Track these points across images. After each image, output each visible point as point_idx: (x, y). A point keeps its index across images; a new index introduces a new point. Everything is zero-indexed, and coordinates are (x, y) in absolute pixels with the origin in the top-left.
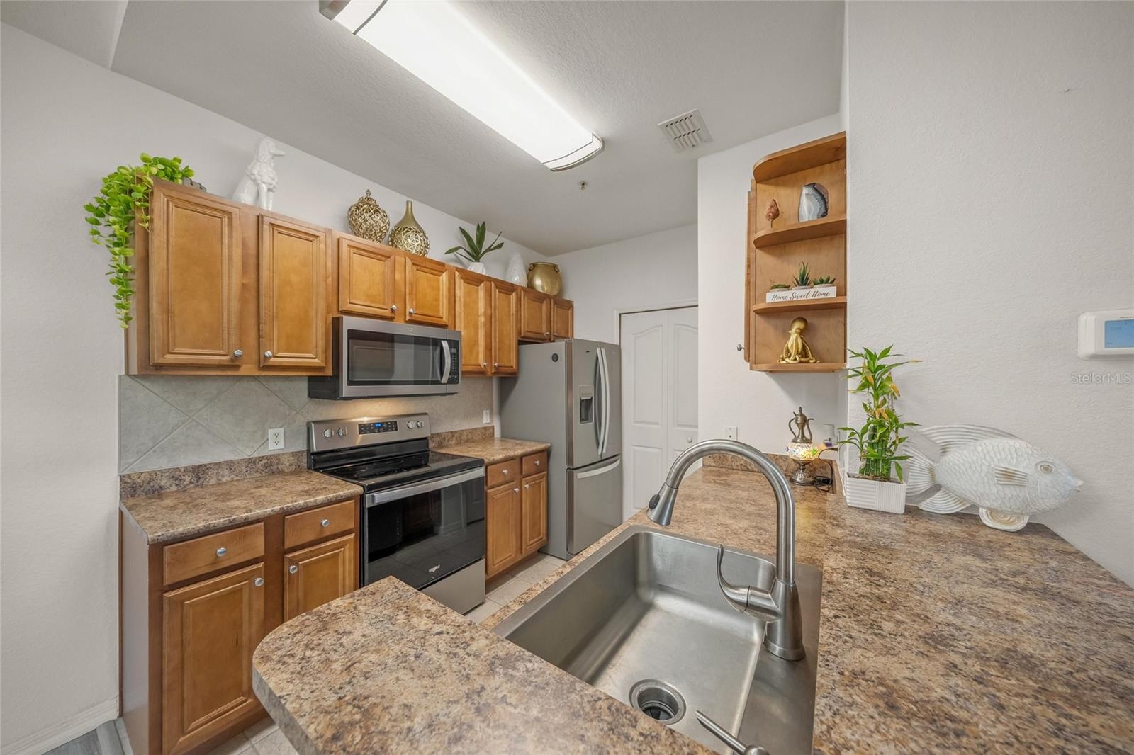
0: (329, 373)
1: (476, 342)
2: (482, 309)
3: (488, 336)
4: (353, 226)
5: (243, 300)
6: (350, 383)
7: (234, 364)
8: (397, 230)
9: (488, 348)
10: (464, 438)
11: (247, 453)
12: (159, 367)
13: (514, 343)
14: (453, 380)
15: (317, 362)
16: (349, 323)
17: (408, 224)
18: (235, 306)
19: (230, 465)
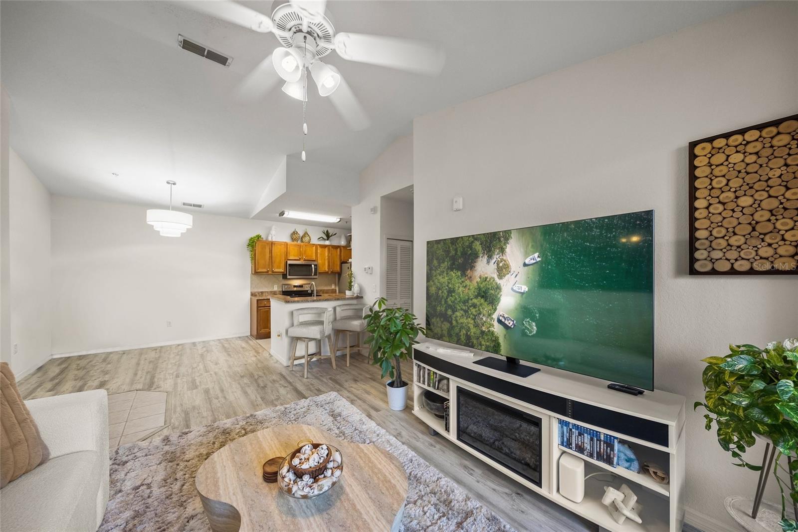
0: (285, 273)
1: (325, 264)
2: (327, 254)
3: (329, 262)
4: (293, 240)
5: (269, 259)
6: (289, 275)
7: (268, 272)
8: (302, 237)
9: (329, 266)
10: (325, 291)
11: (270, 290)
12: (257, 272)
13: (339, 263)
14: (315, 274)
15: (283, 271)
16: (289, 262)
17: (306, 234)
18: (268, 260)
19: (267, 292)
